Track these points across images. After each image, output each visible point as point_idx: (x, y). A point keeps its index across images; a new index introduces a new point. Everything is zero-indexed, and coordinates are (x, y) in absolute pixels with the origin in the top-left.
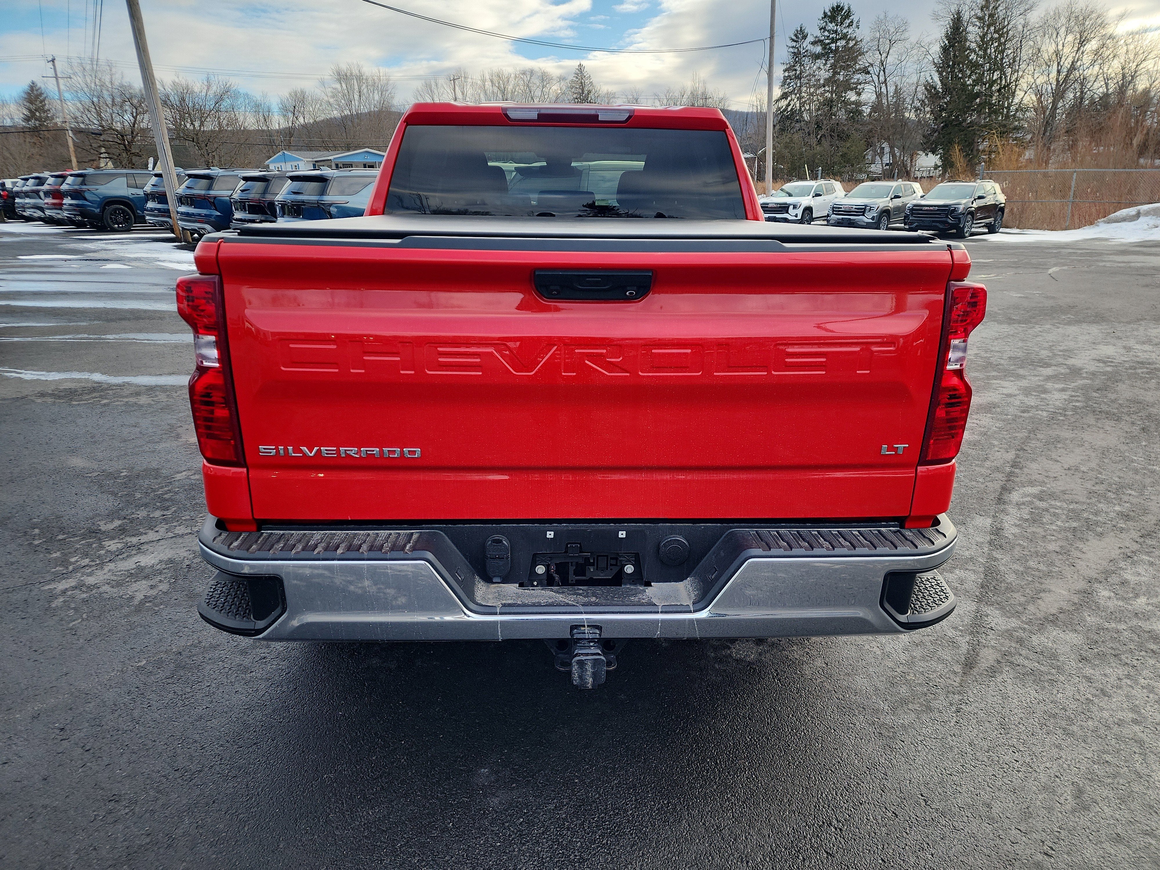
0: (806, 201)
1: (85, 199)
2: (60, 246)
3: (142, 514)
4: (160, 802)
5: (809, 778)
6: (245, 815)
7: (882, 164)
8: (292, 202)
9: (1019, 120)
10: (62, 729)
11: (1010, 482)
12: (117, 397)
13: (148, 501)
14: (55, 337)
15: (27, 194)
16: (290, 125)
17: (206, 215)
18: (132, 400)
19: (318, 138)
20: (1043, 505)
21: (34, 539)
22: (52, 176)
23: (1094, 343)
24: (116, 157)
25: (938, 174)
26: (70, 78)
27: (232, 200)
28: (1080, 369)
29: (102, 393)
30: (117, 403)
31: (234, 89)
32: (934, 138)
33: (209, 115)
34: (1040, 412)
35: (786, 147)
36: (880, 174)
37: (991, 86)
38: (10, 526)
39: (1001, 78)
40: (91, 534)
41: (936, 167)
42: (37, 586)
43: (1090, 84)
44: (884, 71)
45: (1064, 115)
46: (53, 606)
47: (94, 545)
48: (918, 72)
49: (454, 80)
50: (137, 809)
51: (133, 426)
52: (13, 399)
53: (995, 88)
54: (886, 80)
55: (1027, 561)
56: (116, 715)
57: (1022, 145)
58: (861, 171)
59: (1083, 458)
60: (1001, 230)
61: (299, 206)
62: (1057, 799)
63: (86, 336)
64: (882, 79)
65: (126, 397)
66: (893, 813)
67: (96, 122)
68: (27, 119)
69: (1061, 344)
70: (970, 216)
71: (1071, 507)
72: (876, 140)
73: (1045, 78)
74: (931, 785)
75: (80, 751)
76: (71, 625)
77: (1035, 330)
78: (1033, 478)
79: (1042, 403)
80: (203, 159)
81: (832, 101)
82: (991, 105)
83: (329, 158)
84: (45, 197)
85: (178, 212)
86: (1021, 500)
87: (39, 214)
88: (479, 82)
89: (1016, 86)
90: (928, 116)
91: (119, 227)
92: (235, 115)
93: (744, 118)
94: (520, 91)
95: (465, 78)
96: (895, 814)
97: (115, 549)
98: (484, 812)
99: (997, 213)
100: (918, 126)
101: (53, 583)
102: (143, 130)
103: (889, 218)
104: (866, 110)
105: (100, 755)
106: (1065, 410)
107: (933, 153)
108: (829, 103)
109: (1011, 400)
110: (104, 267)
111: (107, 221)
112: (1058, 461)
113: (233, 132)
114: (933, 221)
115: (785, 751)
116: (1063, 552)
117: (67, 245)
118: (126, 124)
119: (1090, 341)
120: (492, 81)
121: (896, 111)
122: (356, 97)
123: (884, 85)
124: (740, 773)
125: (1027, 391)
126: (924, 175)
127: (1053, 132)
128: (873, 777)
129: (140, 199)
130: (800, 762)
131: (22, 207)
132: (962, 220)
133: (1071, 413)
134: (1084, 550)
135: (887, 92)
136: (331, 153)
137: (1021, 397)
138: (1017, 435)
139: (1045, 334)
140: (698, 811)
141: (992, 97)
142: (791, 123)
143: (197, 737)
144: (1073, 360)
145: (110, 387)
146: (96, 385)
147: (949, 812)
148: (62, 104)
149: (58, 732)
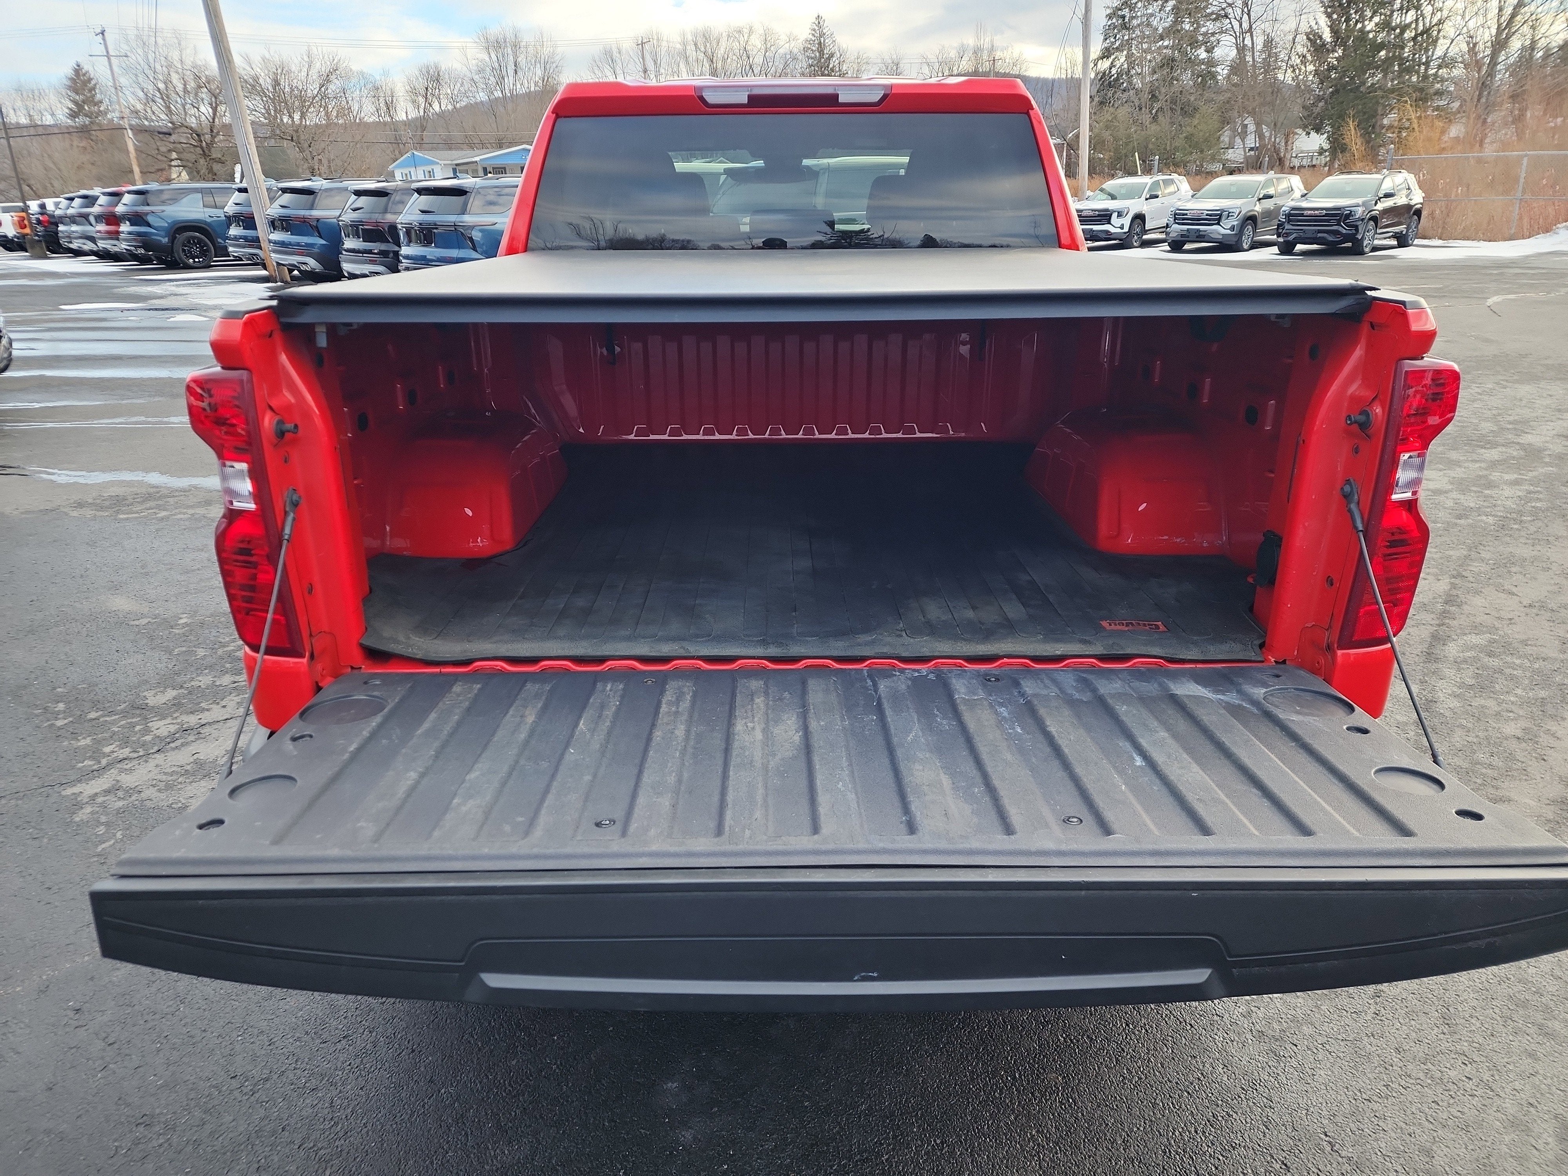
0: (1136, 206)
1: (149, 225)
2: (116, 290)
3: (205, 680)
4: (208, 1128)
5: (1155, 1105)
6: (327, 1151)
7: (1244, 148)
8: (420, 224)
9: (1443, 80)
10: (78, 1011)
11: (1444, 628)
12: (180, 507)
13: (214, 660)
14: (102, 421)
15: (73, 220)
16: (422, 113)
17: (307, 245)
18: (200, 511)
19: (460, 131)
20: (1494, 662)
21: (56, 719)
22: (104, 194)
23: (1559, 410)
24: (191, 165)
25: (1323, 162)
26: (126, 56)
27: (341, 223)
28: (1540, 450)
29: (160, 502)
30: (179, 516)
31: (344, 65)
32: (1318, 109)
33: (312, 103)
34: (1484, 518)
35: (1107, 128)
36: (1241, 163)
37: (1402, 32)
38: (25, 698)
39: (1417, 20)
40: (134, 712)
41: (1321, 152)
42: (56, 788)
43: (1546, 27)
44: (1249, 14)
45: (1508, 73)
46: (77, 819)
47: (138, 728)
48: (1298, 14)
49: (642, 43)
50: (175, 1139)
51: (199, 550)
52: (41, 511)
53: (1408, 35)
54: (1251, 27)
55: (1474, 752)
56: (153, 989)
57: (1447, 116)
58: (1213, 159)
59: (1550, 588)
60: (1417, 242)
61: (430, 230)
62: (1534, 1142)
63: (143, 418)
64: (1245, 26)
65: (192, 507)
66: (1283, 1162)
67: (163, 117)
68: (73, 115)
69: (1510, 412)
70: (1372, 223)
71: (1537, 666)
72: (1236, 114)
73: (1481, 20)
74: (1339, 1119)
75: (100, 1044)
76: (100, 849)
77: (1472, 391)
78: (1478, 620)
79: (1486, 504)
80: (306, 165)
81: (1173, 60)
82: (1402, 60)
83: (474, 160)
84: (97, 222)
85: (270, 241)
86: (1461, 655)
87: (89, 246)
88: (678, 46)
89: (1439, 31)
90: (1311, 78)
91: (194, 262)
92: (347, 102)
93: (1048, 87)
94: (734, 57)
95: (658, 40)
96: (1286, 1165)
97: (166, 734)
98: (672, 1153)
99: (1411, 218)
100: (1296, 92)
101: (79, 785)
102: (225, 126)
103: (1255, 227)
104: (1222, 71)
105: (127, 1052)
106: (1520, 513)
107: (1317, 131)
108: (1169, 63)
109: (1442, 498)
110: (172, 319)
111: (179, 255)
112: (1513, 594)
113: (345, 127)
114: (1320, 231)
115: (1117, 1060)
116: (1528, 737)
117: (126, 289)
118: (203, 118)
119: (1553, 406)
120: (696, 45)
121: (1266, 72)
122: (511, 72)
123: (1248, 34)
124: (1050, 1094)
125: (1462, 486)
126: (1304, 163)
127: (1492, 98)
128: (1251, 1104)
129: (220, 223)
130: (1140, 1078)
131: (69, 237)
132: (1360, 228)
133: (1529, 518)
134: (1558, 735)
135: (1253, 44)
136: (477, 152)
137: (1455, 495)
138: (1451, 553)
139: (1486, 398)
140: (988, 1156)
141: (1403, 48)
142: (1115, 92)
143: (263, 1025)
144: (1529, 436)
145: (173, 492)
146: (152, 490)
147: (1368, 1163)
148: (117, 93)
149: (71, 1014)
